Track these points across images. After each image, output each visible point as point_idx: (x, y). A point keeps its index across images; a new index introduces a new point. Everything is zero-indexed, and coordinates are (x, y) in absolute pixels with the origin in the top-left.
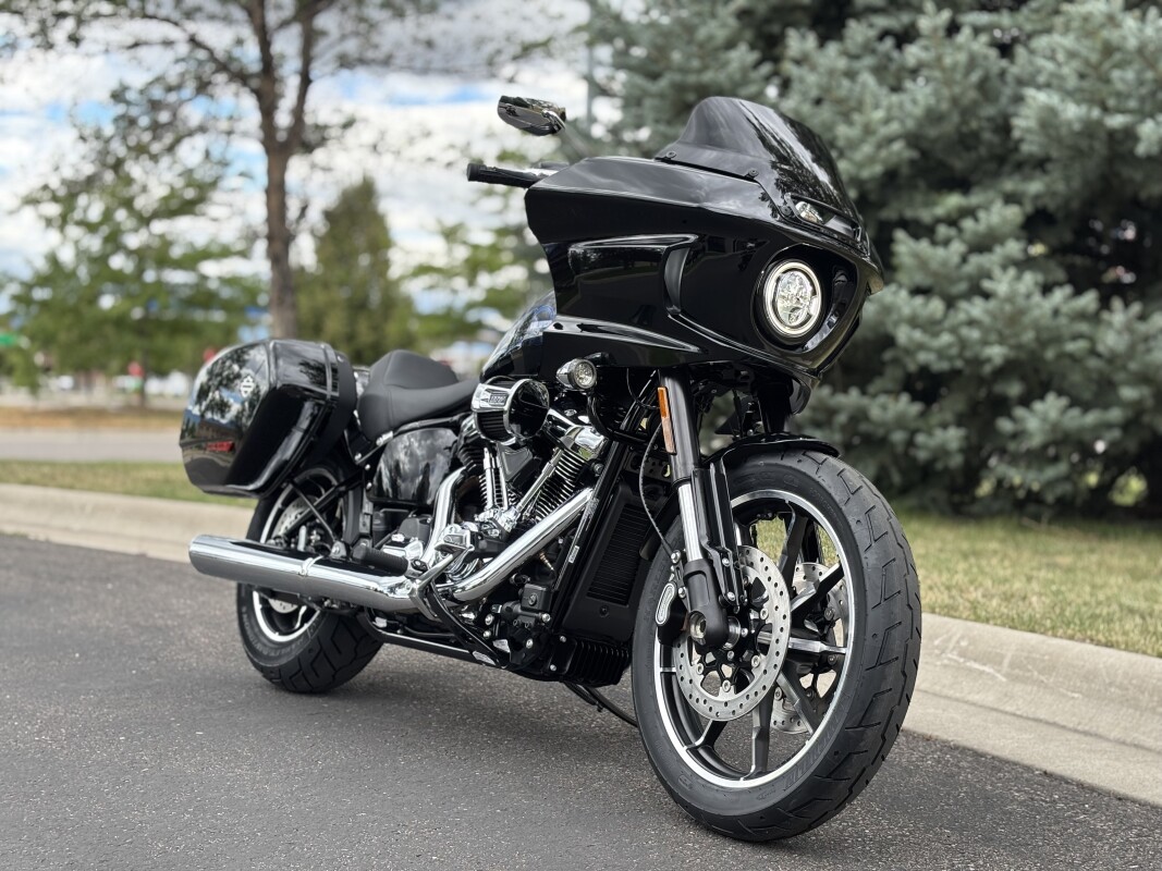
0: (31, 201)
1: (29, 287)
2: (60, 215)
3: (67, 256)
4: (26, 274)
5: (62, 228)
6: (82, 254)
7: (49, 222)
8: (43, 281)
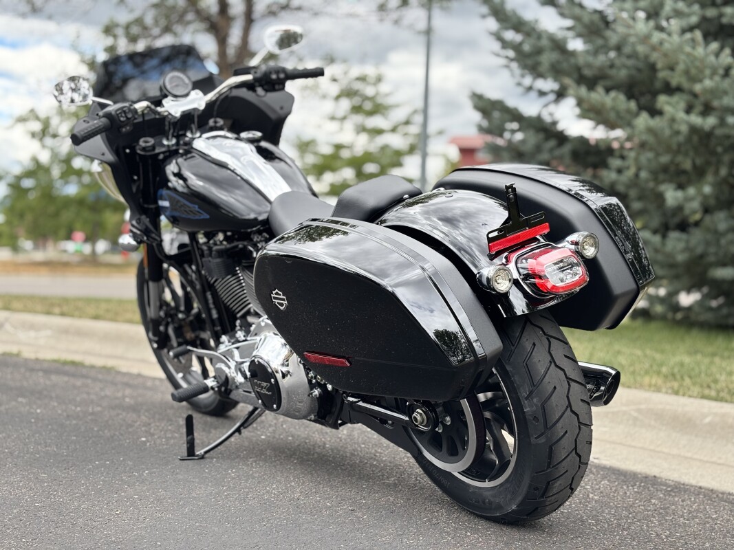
0: (22, 120)
1: (19, 178)
2: (42, 130)
3: (44, 157)
4: (17, 170)
5: (41, 140)
6: (55, 155)
7: (33, 135)
8: (29, 174)
